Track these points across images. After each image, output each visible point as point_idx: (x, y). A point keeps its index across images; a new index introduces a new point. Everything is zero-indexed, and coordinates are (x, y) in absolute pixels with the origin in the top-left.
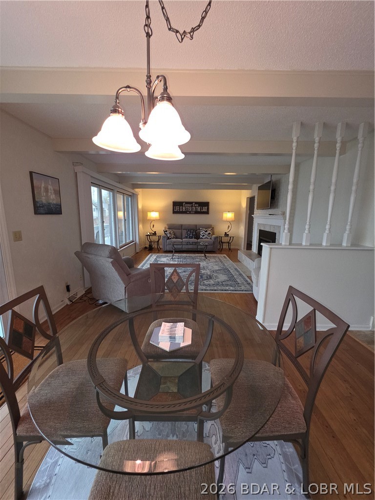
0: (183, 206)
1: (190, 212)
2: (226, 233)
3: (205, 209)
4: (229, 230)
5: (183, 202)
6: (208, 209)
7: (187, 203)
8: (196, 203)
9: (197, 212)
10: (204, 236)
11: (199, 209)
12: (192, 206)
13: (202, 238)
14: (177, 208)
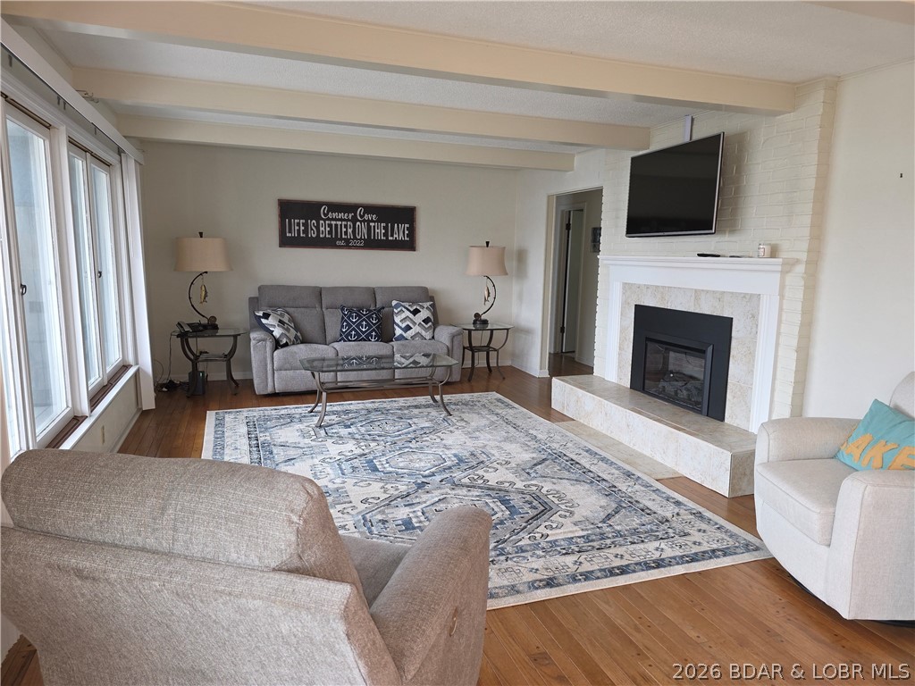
0: (318, 218)
1: (347, 241)
2: (477, 315)
3: (400, 233)
4: (488, 304)
5: (320, 205)
6: (412, 232)
7: (335, 207)
8: (369, 209)
9: (371, 244)
10: (408, 328)
11: (379, 231)
12: (354, 220)
13: (401, 337)
14: (297, 226)
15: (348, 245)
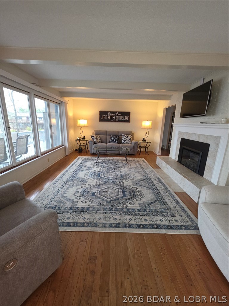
0: (108, 115)
2: (143, 139)
3: (126, 118)
4: (146, 136)
5: (108, 112)
6: (129, 118)
7: (111, 112)
8: (119, 113)
9: (119, 121)
10: (125, 141)
11: (121, 118)
12: (116, 115)
13: (123, 143)
14: (103, 117)
15: (114, 121)
